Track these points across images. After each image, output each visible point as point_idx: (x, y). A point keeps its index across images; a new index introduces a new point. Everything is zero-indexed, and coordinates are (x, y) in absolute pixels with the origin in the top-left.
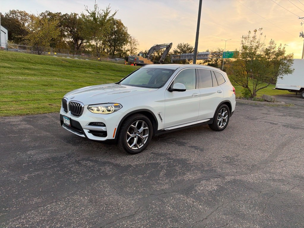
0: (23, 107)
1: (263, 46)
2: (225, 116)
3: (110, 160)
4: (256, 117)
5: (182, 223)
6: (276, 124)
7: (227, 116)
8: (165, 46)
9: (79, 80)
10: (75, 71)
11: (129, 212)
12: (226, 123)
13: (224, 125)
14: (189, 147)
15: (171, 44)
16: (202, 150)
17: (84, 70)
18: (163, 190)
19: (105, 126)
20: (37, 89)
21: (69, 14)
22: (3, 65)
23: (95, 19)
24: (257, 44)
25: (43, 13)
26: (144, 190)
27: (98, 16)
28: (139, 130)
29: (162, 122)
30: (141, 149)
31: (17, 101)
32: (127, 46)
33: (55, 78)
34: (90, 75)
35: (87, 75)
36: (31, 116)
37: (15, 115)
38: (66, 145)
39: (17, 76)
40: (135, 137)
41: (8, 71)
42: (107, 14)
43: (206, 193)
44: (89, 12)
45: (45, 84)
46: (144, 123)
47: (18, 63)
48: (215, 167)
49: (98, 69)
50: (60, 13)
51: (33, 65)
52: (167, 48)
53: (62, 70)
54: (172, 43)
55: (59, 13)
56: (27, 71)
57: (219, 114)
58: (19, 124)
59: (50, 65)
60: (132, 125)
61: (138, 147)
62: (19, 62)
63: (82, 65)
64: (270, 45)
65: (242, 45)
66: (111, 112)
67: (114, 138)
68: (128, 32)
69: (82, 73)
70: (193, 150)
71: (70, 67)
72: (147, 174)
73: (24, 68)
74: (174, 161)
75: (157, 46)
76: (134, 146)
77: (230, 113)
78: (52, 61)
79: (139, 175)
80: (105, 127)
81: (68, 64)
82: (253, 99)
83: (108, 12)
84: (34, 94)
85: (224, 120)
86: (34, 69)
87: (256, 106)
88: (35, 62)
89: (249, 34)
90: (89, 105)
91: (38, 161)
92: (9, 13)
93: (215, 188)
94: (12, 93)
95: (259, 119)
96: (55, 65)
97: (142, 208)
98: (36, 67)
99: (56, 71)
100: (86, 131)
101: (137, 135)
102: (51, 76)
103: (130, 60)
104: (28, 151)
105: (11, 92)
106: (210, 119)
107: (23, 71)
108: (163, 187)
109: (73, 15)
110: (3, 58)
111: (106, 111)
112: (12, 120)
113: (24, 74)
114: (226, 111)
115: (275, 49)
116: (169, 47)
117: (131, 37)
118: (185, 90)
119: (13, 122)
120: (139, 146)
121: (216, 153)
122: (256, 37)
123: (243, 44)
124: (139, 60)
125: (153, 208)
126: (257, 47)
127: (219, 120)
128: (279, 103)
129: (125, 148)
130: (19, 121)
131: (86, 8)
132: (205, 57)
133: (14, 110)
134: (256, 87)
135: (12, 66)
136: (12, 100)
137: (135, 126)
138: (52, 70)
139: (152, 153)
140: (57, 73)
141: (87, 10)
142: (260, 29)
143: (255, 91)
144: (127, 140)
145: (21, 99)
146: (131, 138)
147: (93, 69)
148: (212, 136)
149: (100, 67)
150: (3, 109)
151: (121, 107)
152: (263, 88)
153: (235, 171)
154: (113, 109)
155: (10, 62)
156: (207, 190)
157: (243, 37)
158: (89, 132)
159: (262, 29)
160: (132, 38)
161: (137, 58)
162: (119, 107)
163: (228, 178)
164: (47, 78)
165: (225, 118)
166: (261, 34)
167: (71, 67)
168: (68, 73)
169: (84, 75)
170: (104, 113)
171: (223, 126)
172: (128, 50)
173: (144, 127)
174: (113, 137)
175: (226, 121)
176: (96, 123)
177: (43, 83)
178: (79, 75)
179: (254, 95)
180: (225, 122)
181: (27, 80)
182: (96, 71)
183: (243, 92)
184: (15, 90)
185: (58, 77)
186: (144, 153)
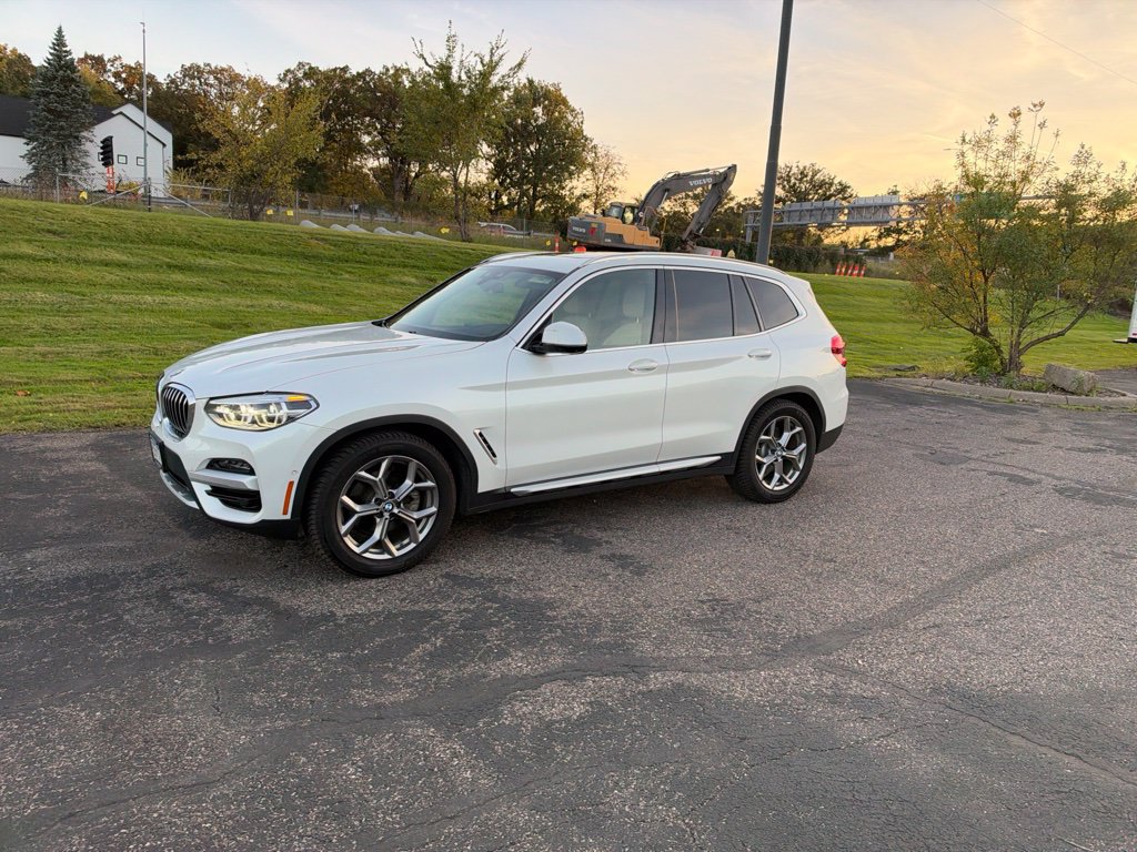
0: (115, 399)
1: (1046, 174)
2: (792, 445)
3: (274, 595)
4: (967, 451)
5: (357, 823)
6: (1030, 483)
7: (804, 445)
8: (709, 176)
9: (353, 308)
10: (347, 276)
11: (205, 771)
12: (797, 473)
13: (791, 481)
14: (602, 557)
15: (733, 169)
16: (640, 571)
17: (383, 272)
18: (379, 706)
19: (251, 472)
20: (190, 339)
21: (377, 69)
22: (103, 257)
23: (449, 86)
24: (1023, 167)
25: (288, 71)
26: (312, 702)
27: (460, 77)
28: (394, 492)
29: (495, 463)
30: (405, 559)
31: (105, 381)
32: (582, 179)
33: (267, 300)
34: (399, 291)
35: (387, 289)
36: (130, 432)
37: (79, 428)
38: (173, 535)
39: (137, 295)
40: (381, 515)
41: (113, 276)
42: (491, 67)
43: (527, 729)
44: (427, 64)
45: (226, 320)
46: (414, 464)
47: (154, 250)
48: (638, 636)
49: (434, 268)
50: (347, 67)
51: (204, 256)
52: (714, 185)
53: (303, 272)
54: (735, 166)
55: (341, 69)
56: (178, 277)
57: (763, 437)
58: (68, 461)
59: (263, 254)
60: (363, 473)
61: (390, 553)
62: (157, 247)
63: (378, 255)
64: (1075, 168)
65: (959, 171)
66: (275, 424)
67: (288, 517)
68: (584, 127)
69: (373, 282)
70: (608, 568)
71: (333, 261)
72: (363, 650)
73: (170, 266)
74: (505, 604)
75: (678, 177)
76: (374, 546)
77: (817, 434)
78: (271, 240)
79: (332, 652)
80: (253, 477)
81: (330, 251)
82: (1004, 380)
83: (495, 58)
84: (174, 355)
85: (788, 464)
86: (203, 270)
87: (1010, 408)
88: (212, 244)
89: (989, 127)
90: (212, 399)
91: (37, 586)
92: (179, 75)
93: (578, 710)
94: (101, 354)
95: (977, 459)
96: (281, 255)
97: (259, 763)
98: (212, 262)
99: (279, 274)
100: (200, 489)
101: (389, 507)
102: (258, 293)
103: (576, 232)
104: (29, 549)
105: (99, 349)
106: (719, 458)
107: (163, 277)
108: (389, 698)
109: (392, 72)
110: (106, 234)
111: (265, 420)
112: (56, 444)
113: (161, 287)
114: (798, 429)
115: (1095, 184)
116: (724, 179)
117: (595, 147)
118: (582, 349)
119: (55, 450)
120: (398, 550)
121: (686, 585)
122: (1018, 140)
123: (963, 165)
124: (607, 231)
125: (292, 765)
126: (1025, 178)
127: (764, 460)
128: (1109, 399)
129: (333, 554)
130: (73, 449)
131: (419, 49)
132: (880, 216)
133: (80, 410)
134: (1019, 336)
135: (132, 260)
136: (89, 375)
137: (377, 476)
138: (266, 273)
139: (447, 576)
140: (280, 282)
141: (422, 56)
142: (1035, 106)
143: (1018, 350)
144: (344, 524)
145: (120, 373)
146: (361, 519)
147: (418, 267)
148: (724, 520)
149: (444, 261)
150: (48, 408)
151: (314, 405)
152: (1047, 338)
153: (707, 653)
154: (284, 412)
155: (129, 245)
156: (541, 719)
157: (964, 140)
158: (209, 493)
159: (1042, 105)
160: (601, 152)
161: (600, 224)
162: (306, 404)
163: (657, 680)
164: (238, 300)
165: (796, 452)
166: (1042, 125)
167: (340, 260)
168: (319, 284)
169: (378, 288)
170: (255, 427)
171: (785, 486)
172: (585, 196)
173: (417, 479)
174: (285, 513)
175: (801, 466)
176: (230, 460)
177: (218, 319)
178: (357, 291)
179: (1013, 364)
180: (794, 469)
181: (165, 307)
182: (427, 274)
183: (968, 354)
184: (113, 342)
185: (282, 294)
186: (412, 577)
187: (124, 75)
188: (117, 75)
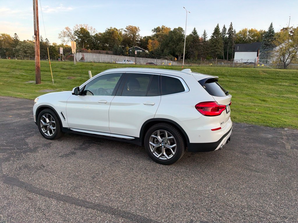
7: (175, 145)
12: (172, 156)
13: (168, 158)
29: (65, 121)
57: (153, 136)
60: (44, 116)
61: (49, 135)
78: (248, 73)
101: (48, 125)
106: (134, 138)
127: (154, 145)
167: (266, 78)
187: (293, 31)
188: (291, 32)
